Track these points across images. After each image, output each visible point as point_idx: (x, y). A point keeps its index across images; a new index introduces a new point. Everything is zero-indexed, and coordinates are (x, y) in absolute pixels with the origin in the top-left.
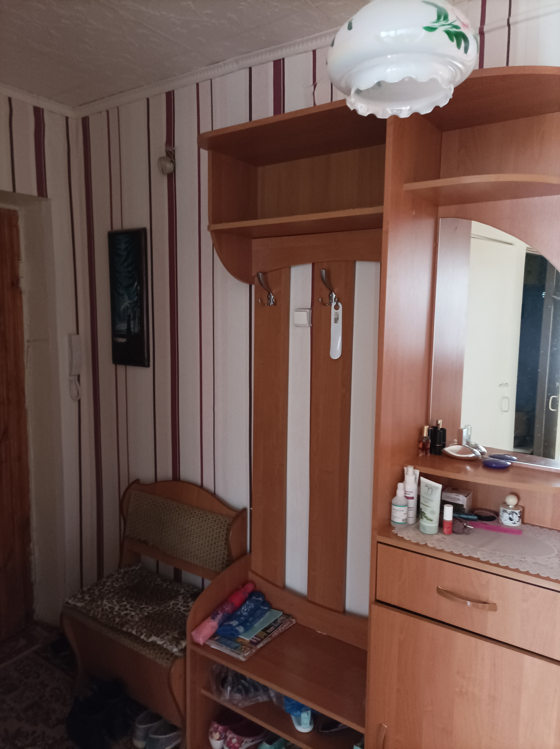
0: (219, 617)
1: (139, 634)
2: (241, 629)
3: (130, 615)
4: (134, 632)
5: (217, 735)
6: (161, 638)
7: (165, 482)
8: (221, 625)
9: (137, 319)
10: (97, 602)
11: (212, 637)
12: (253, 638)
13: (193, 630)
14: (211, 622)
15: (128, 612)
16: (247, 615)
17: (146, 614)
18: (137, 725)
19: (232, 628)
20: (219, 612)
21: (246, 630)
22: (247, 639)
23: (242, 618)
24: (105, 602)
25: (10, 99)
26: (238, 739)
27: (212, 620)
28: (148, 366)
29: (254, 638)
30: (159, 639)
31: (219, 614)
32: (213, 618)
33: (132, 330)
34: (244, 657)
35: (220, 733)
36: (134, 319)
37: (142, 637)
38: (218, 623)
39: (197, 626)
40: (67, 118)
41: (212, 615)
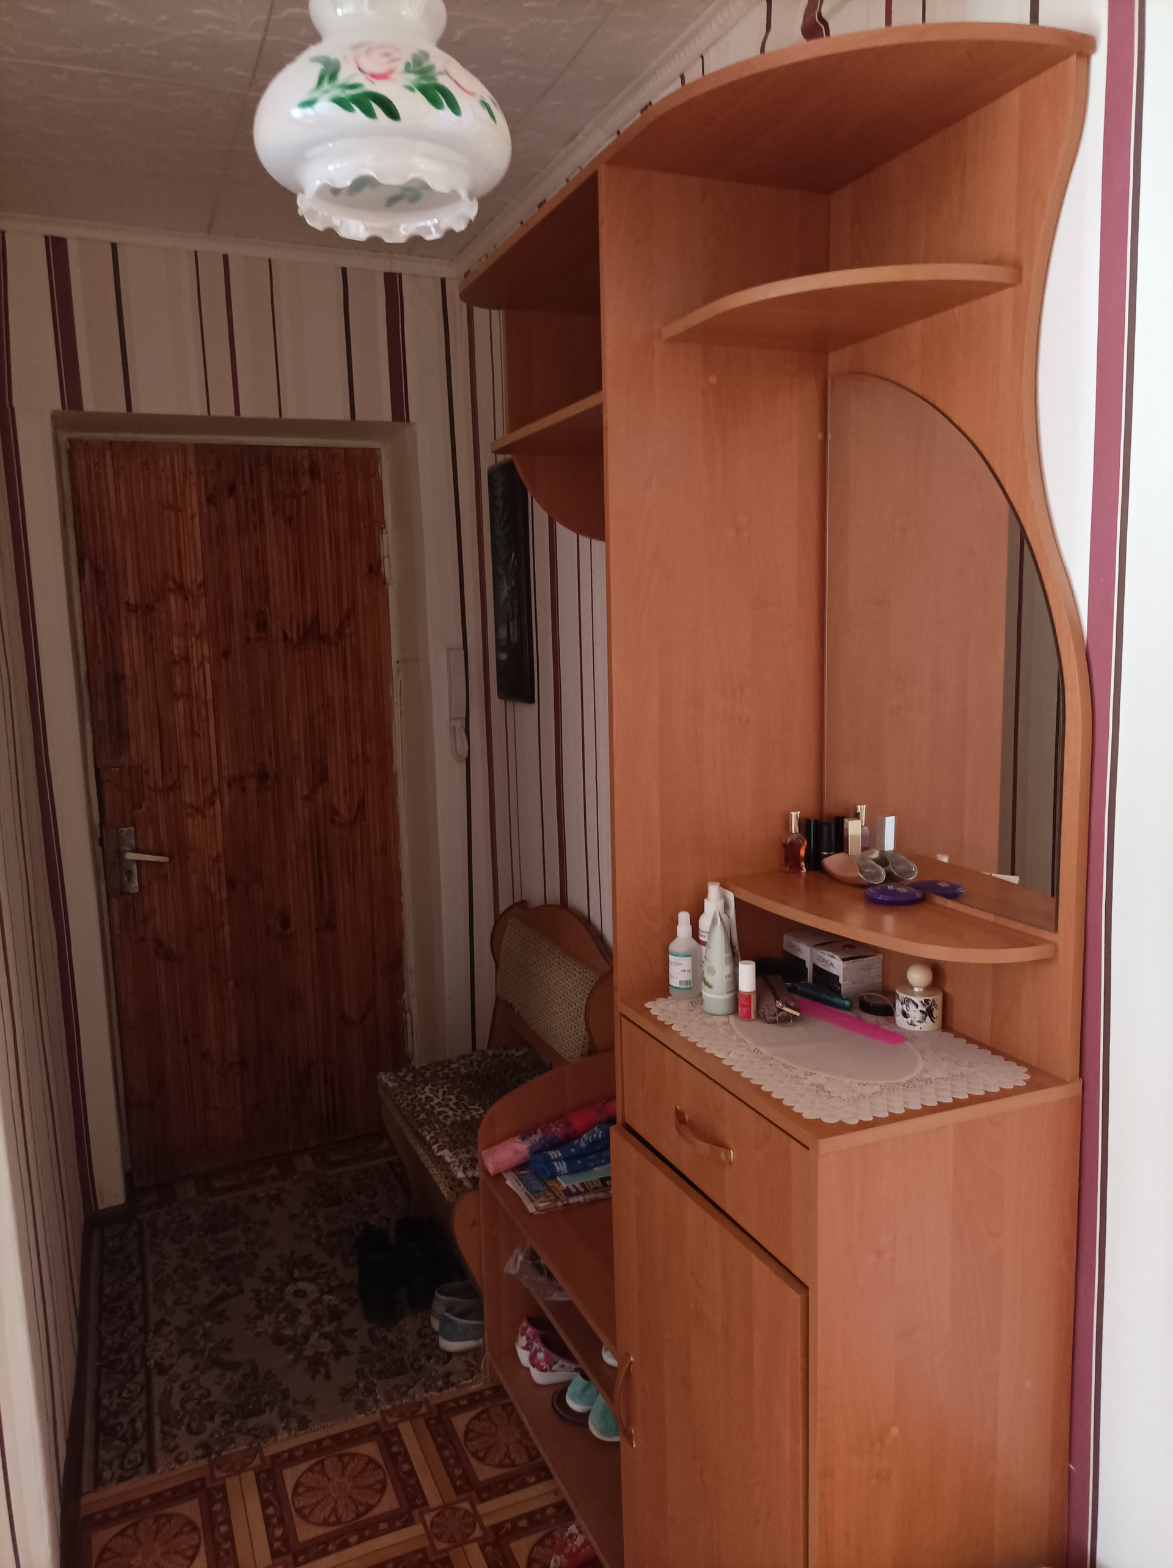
0: (536, 1138)
1: (433, 1141)
2: (562, 1167)
3: (446, 1114)
4: (428, 1138)
5: (522, 1341)
6: (454, 1154)
7: (553, 906)
8: (535, 1152)
9: (515, 618)
10: (416, 1086)
11: (517, 1168)
12: (574, 1186)
13: (485, 1149)
14: (517, 1142)
15: (446, 1109)
16: (584, 1147)
17: (468, 1117)
18: (437, 1295)
19: (548, 1162)
20: (539, 1131)
21: (572, 1171)
22: (564, 1183)
23: (573, 1150)
24: (427, 1089)
25: (344, 271)
26: (546, 1356)
27: (520, 1140)
28: (533, 701)
29: (577, 1185)
30: (451, 1154)
31: (536, 1134)
32: (523, 1138)
33: (512, 640)
34: (537, 1208)
35: (528, 1338)
36: (513, 620)
37: (435, 1147)
38: (529, 1148)
39: (493, 1143)
40: (443, 281)
41: (524, 1134)
